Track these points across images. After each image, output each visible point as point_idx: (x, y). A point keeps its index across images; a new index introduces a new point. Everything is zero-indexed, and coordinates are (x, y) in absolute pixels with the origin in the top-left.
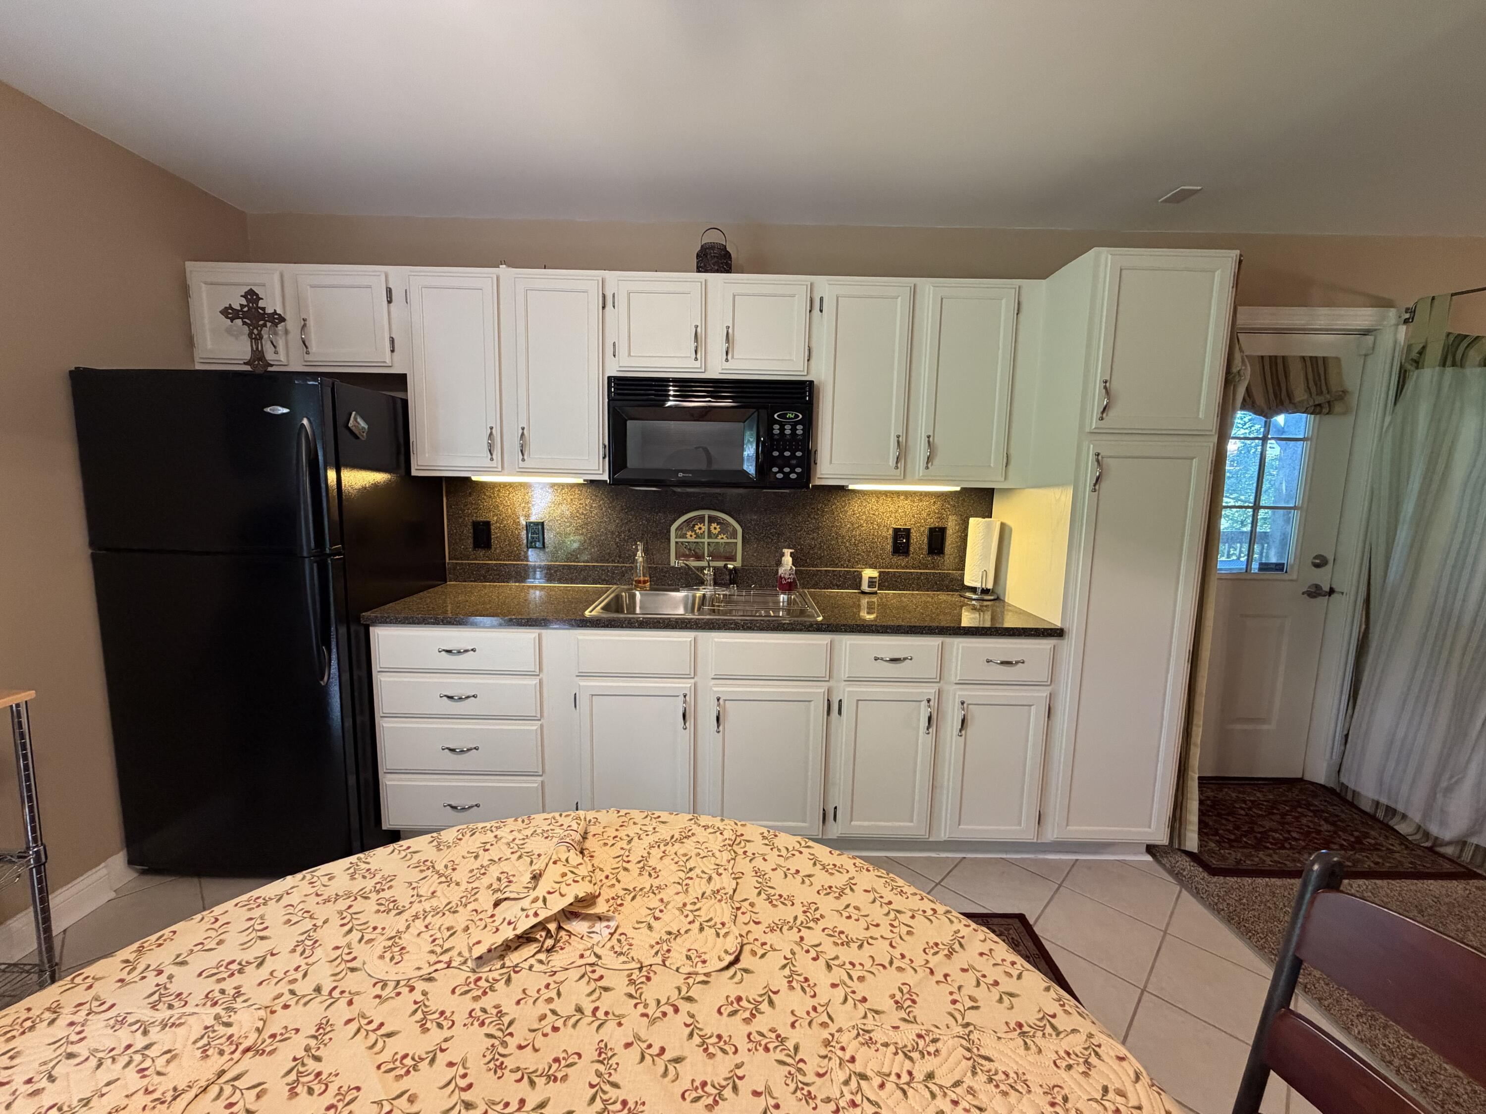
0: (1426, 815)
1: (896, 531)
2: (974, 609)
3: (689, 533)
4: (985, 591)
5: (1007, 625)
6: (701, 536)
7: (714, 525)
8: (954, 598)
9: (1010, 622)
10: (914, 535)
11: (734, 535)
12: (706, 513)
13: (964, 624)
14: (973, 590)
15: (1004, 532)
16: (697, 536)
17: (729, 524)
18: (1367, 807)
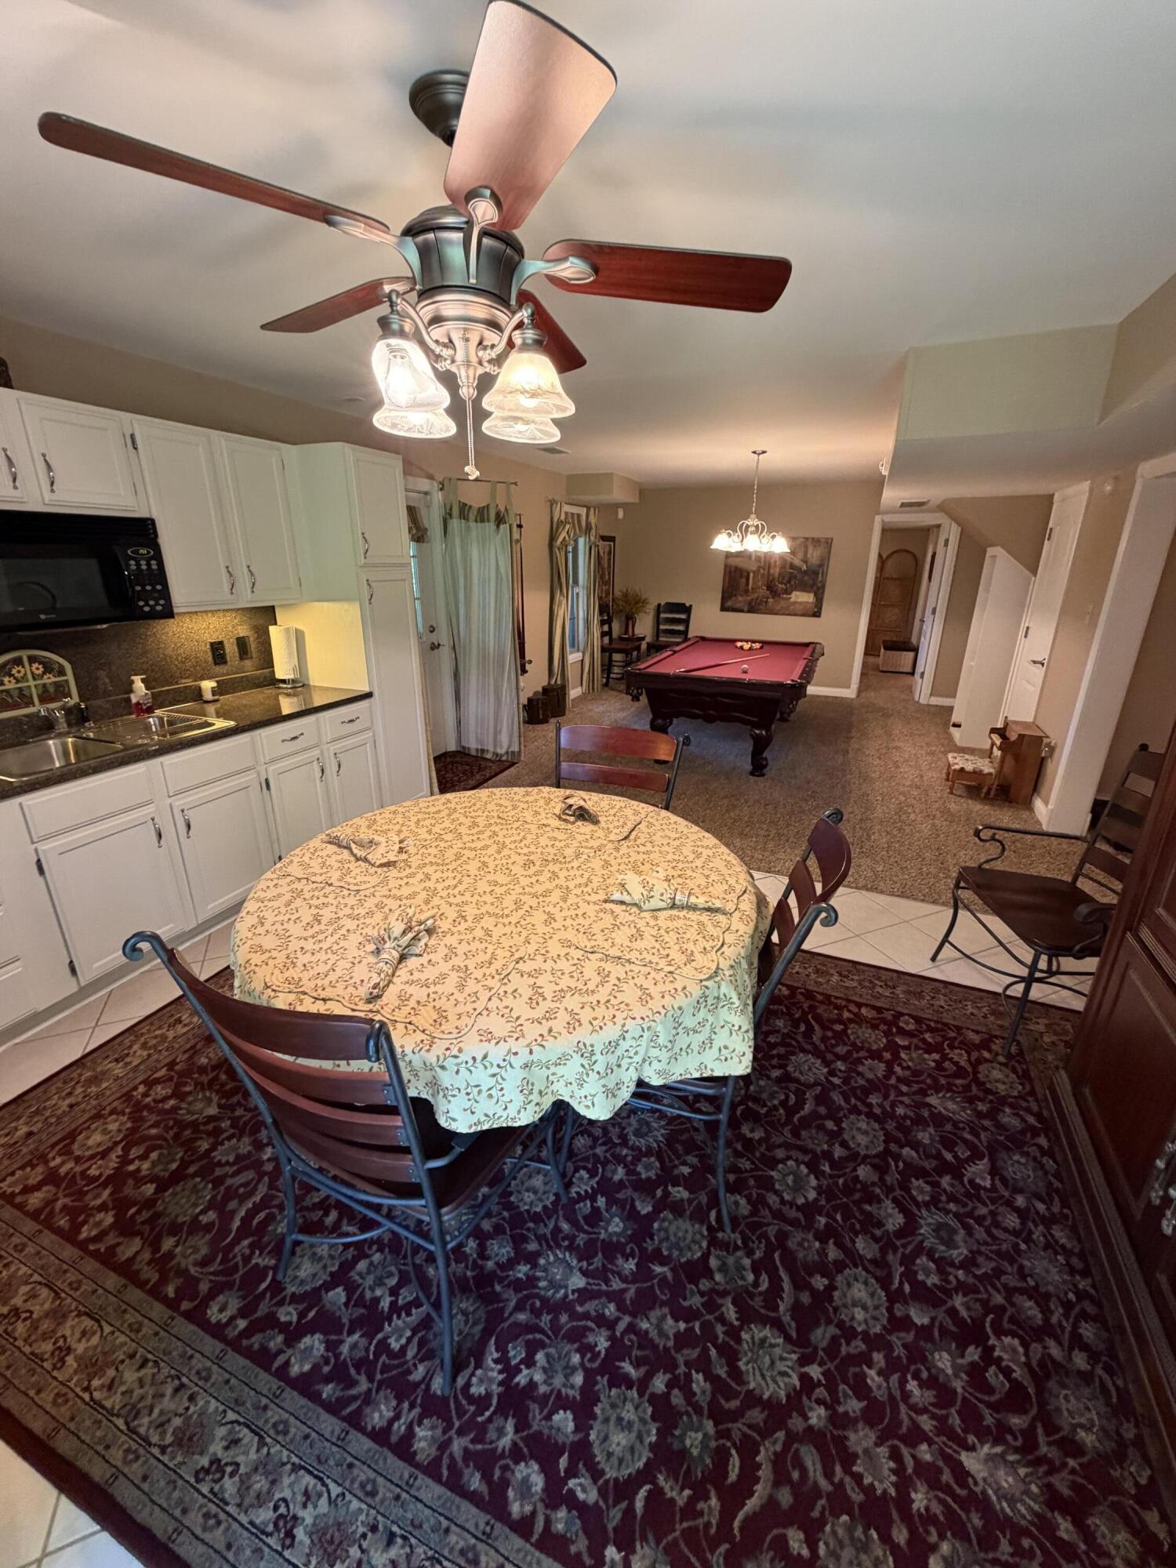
0: (495, 747)
1: (212, 644)
2: (288, 695)
3: (6, 679)
4: (294, 681)
5: (317, 704)
6: (24, 678)
7: (35, 665)
8: (269, 691)
9: (318, 702)
10: (227, 646)
11: (61, 672)
12: (24, 654)
13: (286, 711)
14: (284, 681)
15: (299, 636)
16: (18, 681)
17: (51, 661)
18: (473, 753)
